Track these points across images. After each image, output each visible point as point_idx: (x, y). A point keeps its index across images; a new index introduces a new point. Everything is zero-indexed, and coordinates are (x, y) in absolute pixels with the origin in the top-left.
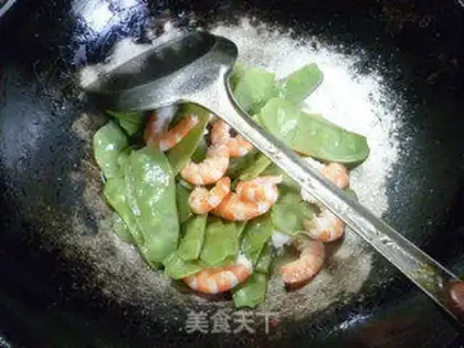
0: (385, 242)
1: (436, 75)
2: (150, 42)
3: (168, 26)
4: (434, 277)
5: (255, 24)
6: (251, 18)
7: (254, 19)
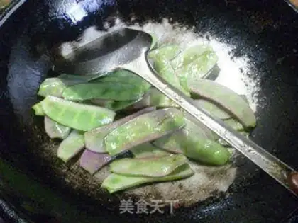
0: (250, 151)
1: (282, 59)
2: (106, 30)
3: (118, 21)
4: (281, 171)
5: (171, 23)
6: (169, 18)
7: (171, 19)
